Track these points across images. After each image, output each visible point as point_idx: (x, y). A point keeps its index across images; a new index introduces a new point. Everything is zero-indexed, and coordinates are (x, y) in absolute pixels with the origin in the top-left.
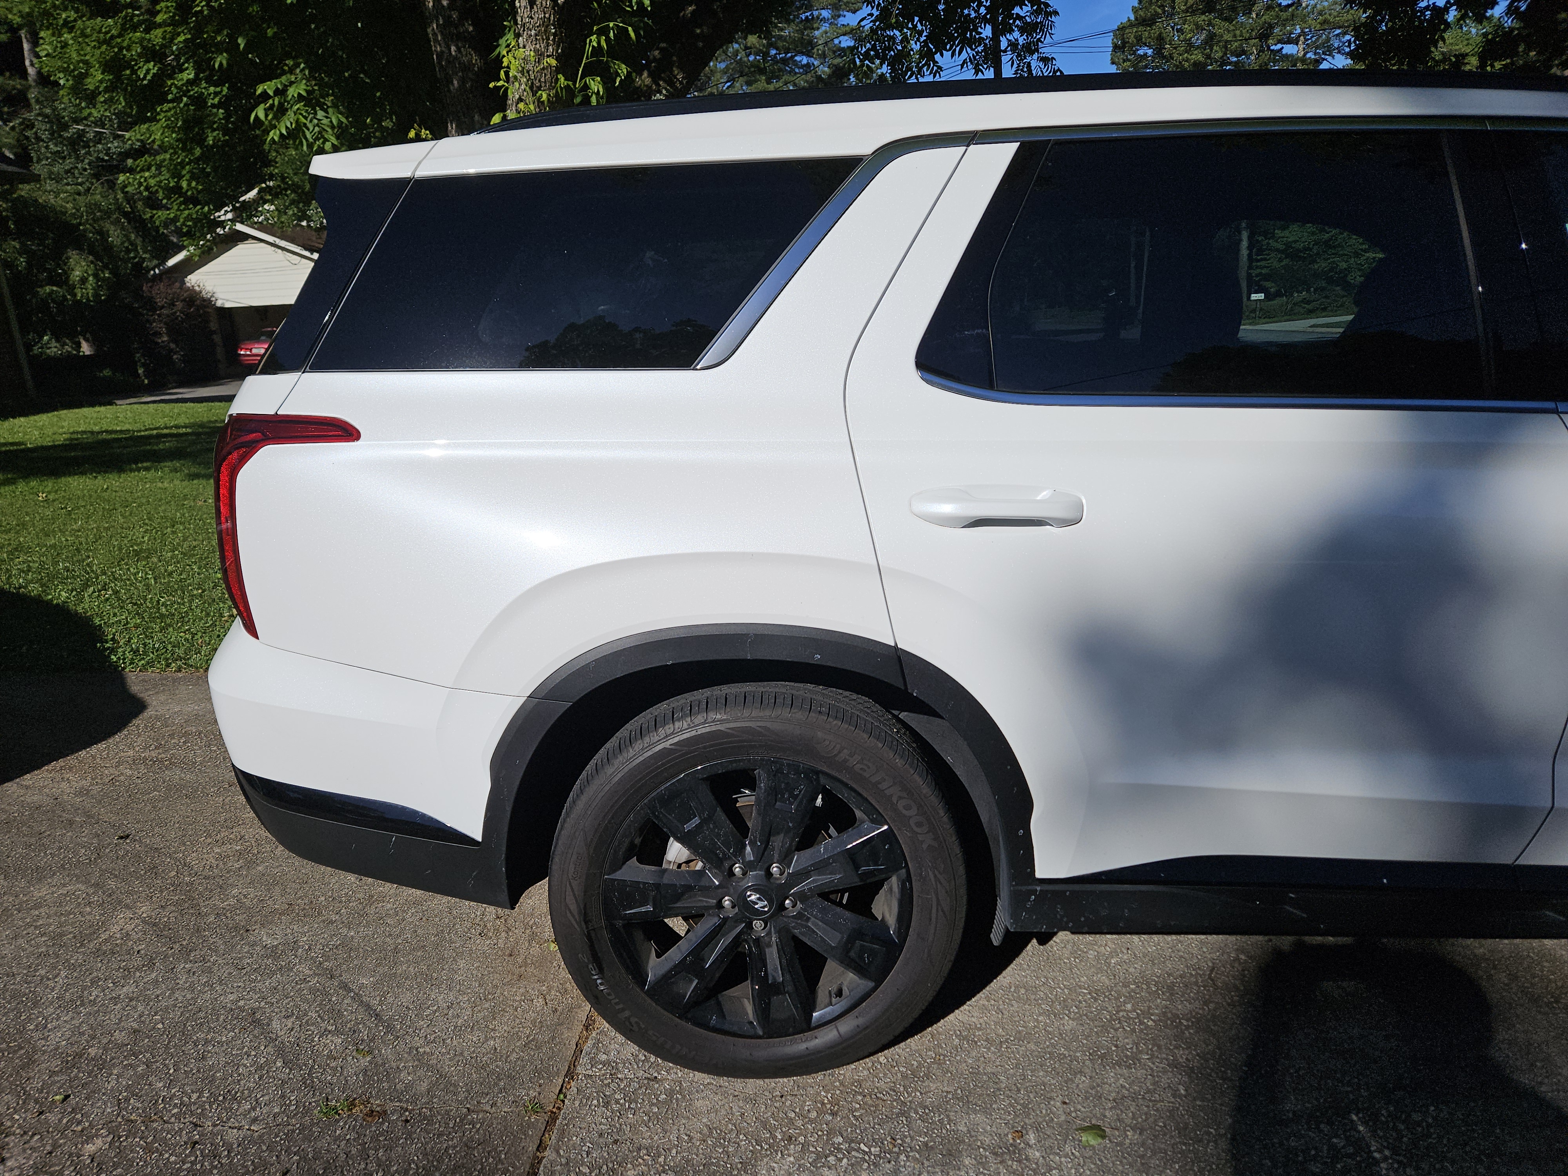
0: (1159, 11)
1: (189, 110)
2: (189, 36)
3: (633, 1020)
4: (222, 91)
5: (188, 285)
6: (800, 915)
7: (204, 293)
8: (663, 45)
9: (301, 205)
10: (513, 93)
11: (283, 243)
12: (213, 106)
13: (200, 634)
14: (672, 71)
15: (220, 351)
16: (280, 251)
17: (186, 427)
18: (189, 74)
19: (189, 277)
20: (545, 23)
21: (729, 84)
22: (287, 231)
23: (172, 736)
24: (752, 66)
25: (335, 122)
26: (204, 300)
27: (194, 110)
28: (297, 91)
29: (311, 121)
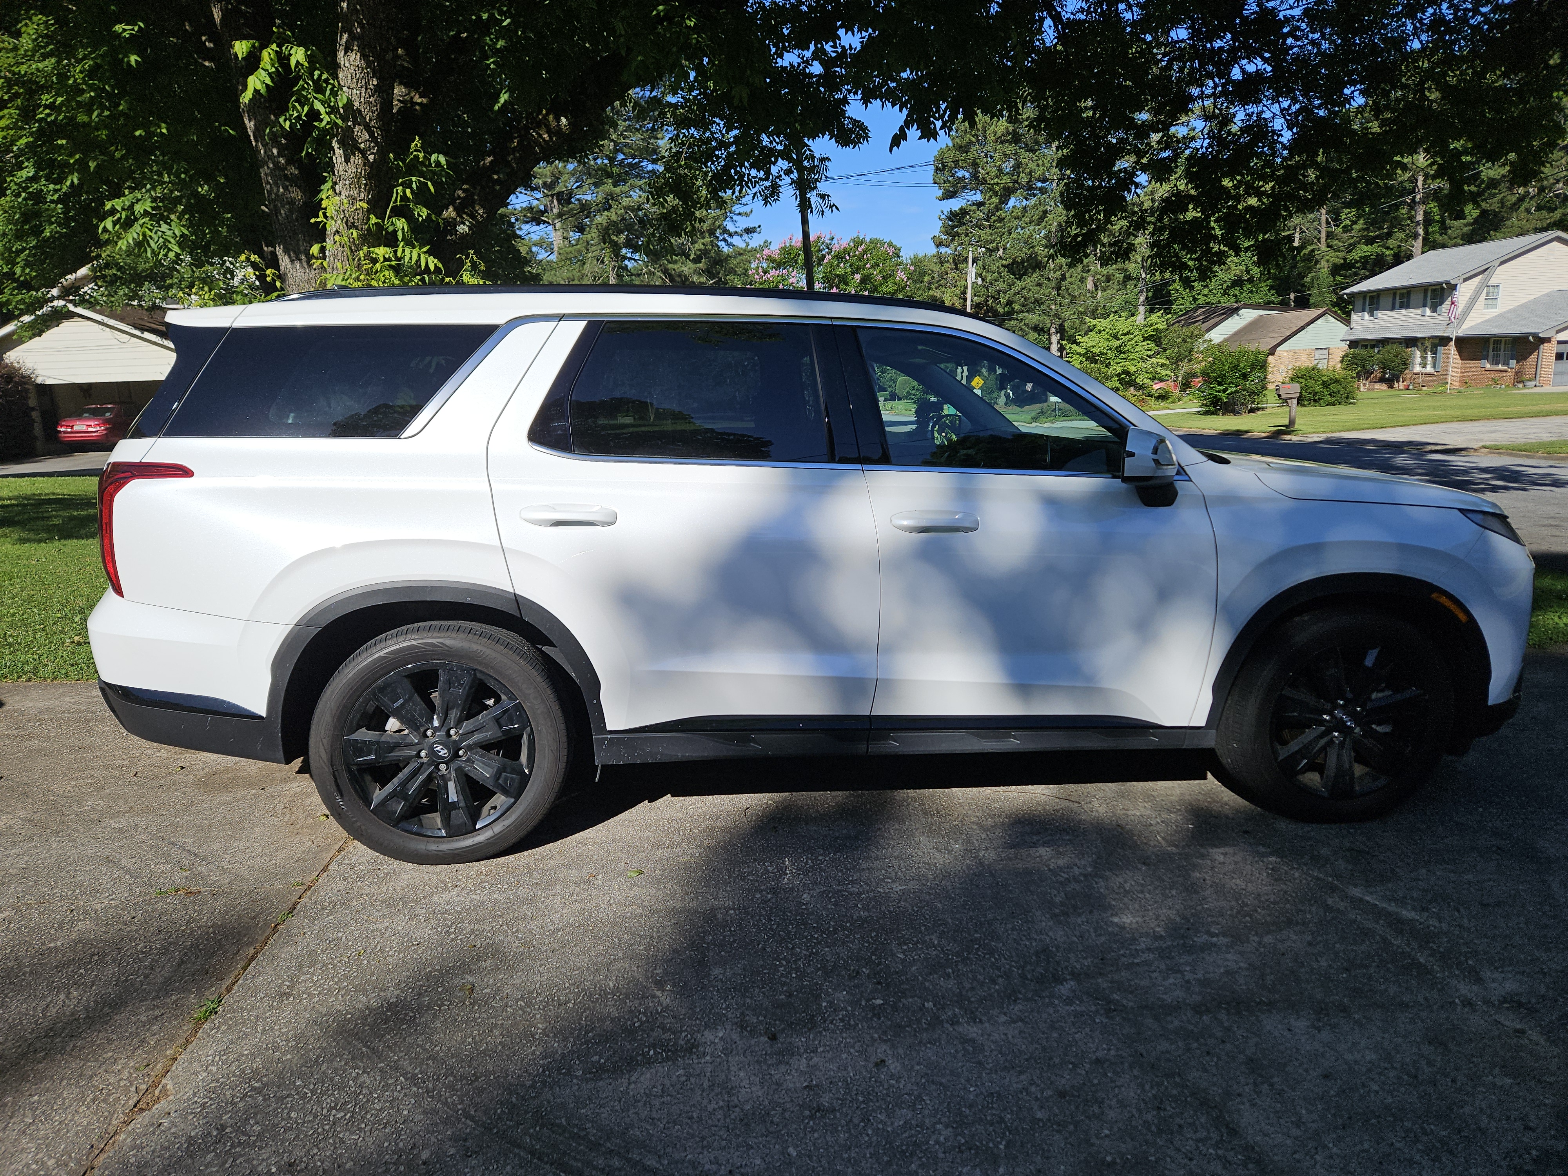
0: (974, 139)
1: (27, 204)
2: (32, 139)
3: (363, 827)
4: (61, 189)
5: (7, 361)
6: (468, 760)
7: (23, 370)
8: (465, 186)
9: (133, 285)
10: (331, 227)
11: (112, 322)
12: (52, 201)
13: (45, 655)
14: (474, 208)
15: (38, 429)
16: (108, 329)
17: (10, 499)
18: (28, 172)
19: (8, 354)
20: (358, 176)
21: (578, 184)
22: (116, 310)
23: (29, 721)
24: (599, 169)
25: (178, 233)
26: (23, 377)
27: (32, 205)
28: (144, 207)
29: (156, 233)
